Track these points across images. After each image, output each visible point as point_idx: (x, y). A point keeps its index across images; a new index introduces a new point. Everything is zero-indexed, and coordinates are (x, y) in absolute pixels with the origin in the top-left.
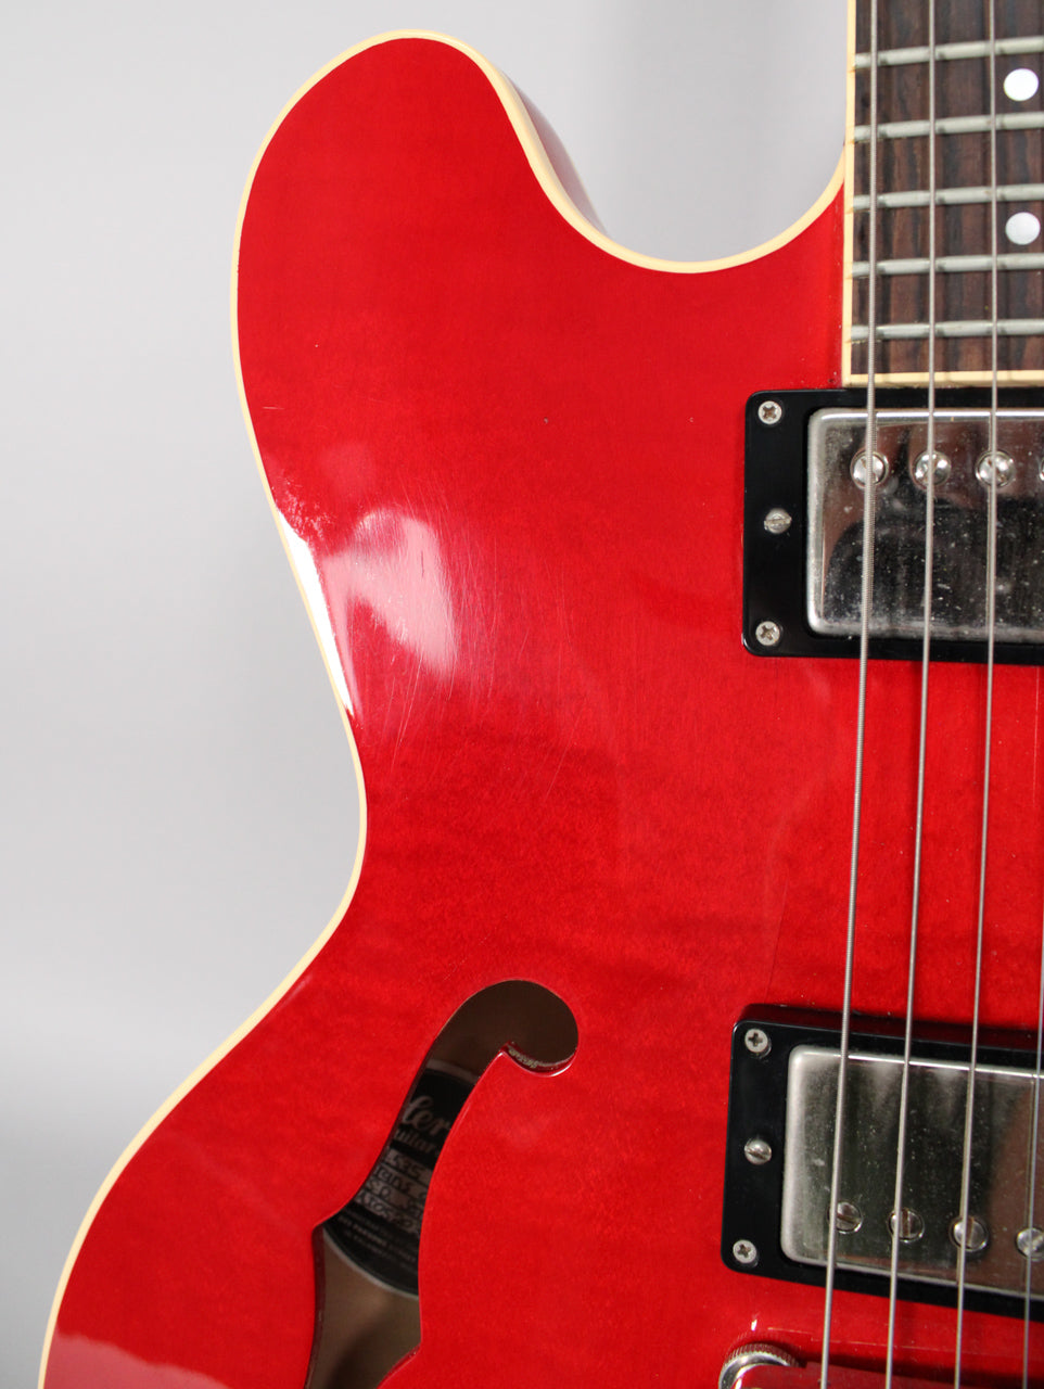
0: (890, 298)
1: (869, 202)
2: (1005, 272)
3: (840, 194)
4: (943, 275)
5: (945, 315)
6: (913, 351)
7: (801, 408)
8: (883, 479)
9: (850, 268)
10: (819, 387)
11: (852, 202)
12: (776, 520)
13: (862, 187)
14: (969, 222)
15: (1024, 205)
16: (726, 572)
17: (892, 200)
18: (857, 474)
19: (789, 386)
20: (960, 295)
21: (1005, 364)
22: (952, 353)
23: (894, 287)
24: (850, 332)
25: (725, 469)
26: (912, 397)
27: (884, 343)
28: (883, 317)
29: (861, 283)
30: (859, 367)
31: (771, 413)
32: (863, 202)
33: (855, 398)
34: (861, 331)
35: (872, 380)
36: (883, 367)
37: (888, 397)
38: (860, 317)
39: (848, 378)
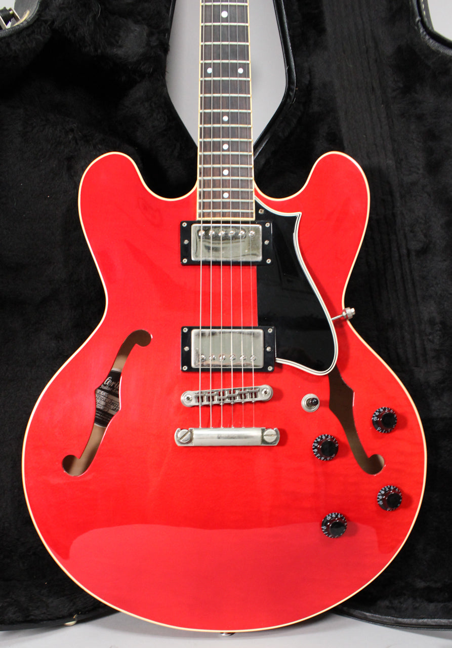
0: (205, 206)
1: (202, 190)
2: (223, 202)
3: (196, 188)
4: (213, 202)
5: (213, 208)
6: (208, 215)
7: (190, 224)
8: (204, 236)
9: (198, 200)
10: (192, 220)
11: (198, 190)
12: (186, 242)
13: (200, 187)
14: (217, 194)
15: (226, 192)
16: (177, 248)
17: (205, 190)
18: (199, 235)
19: (188, 220)
20: (216, 205)
21: (223, 216)
22: (215, 215)
23: (205, 204)
24: (198, 211)
25: (176, 236)
26: (208, 222)
27: (204, 213)
28: (204, 209)
29: (200, 203)
30: (200, 217)
31: (185, 225)
32: (200, 190)
33: (199, 222)
34: (200, 211)
35: (202, 219)
36: (204, 217)
37: (205, 222)
38: (200, 208)
39: (198, 219)
